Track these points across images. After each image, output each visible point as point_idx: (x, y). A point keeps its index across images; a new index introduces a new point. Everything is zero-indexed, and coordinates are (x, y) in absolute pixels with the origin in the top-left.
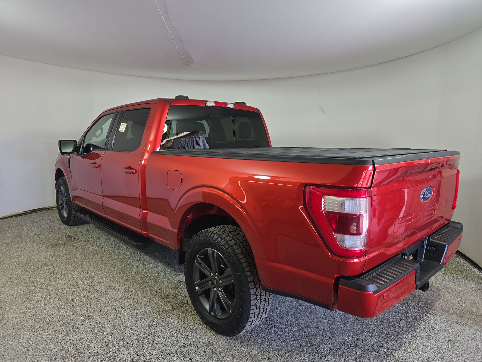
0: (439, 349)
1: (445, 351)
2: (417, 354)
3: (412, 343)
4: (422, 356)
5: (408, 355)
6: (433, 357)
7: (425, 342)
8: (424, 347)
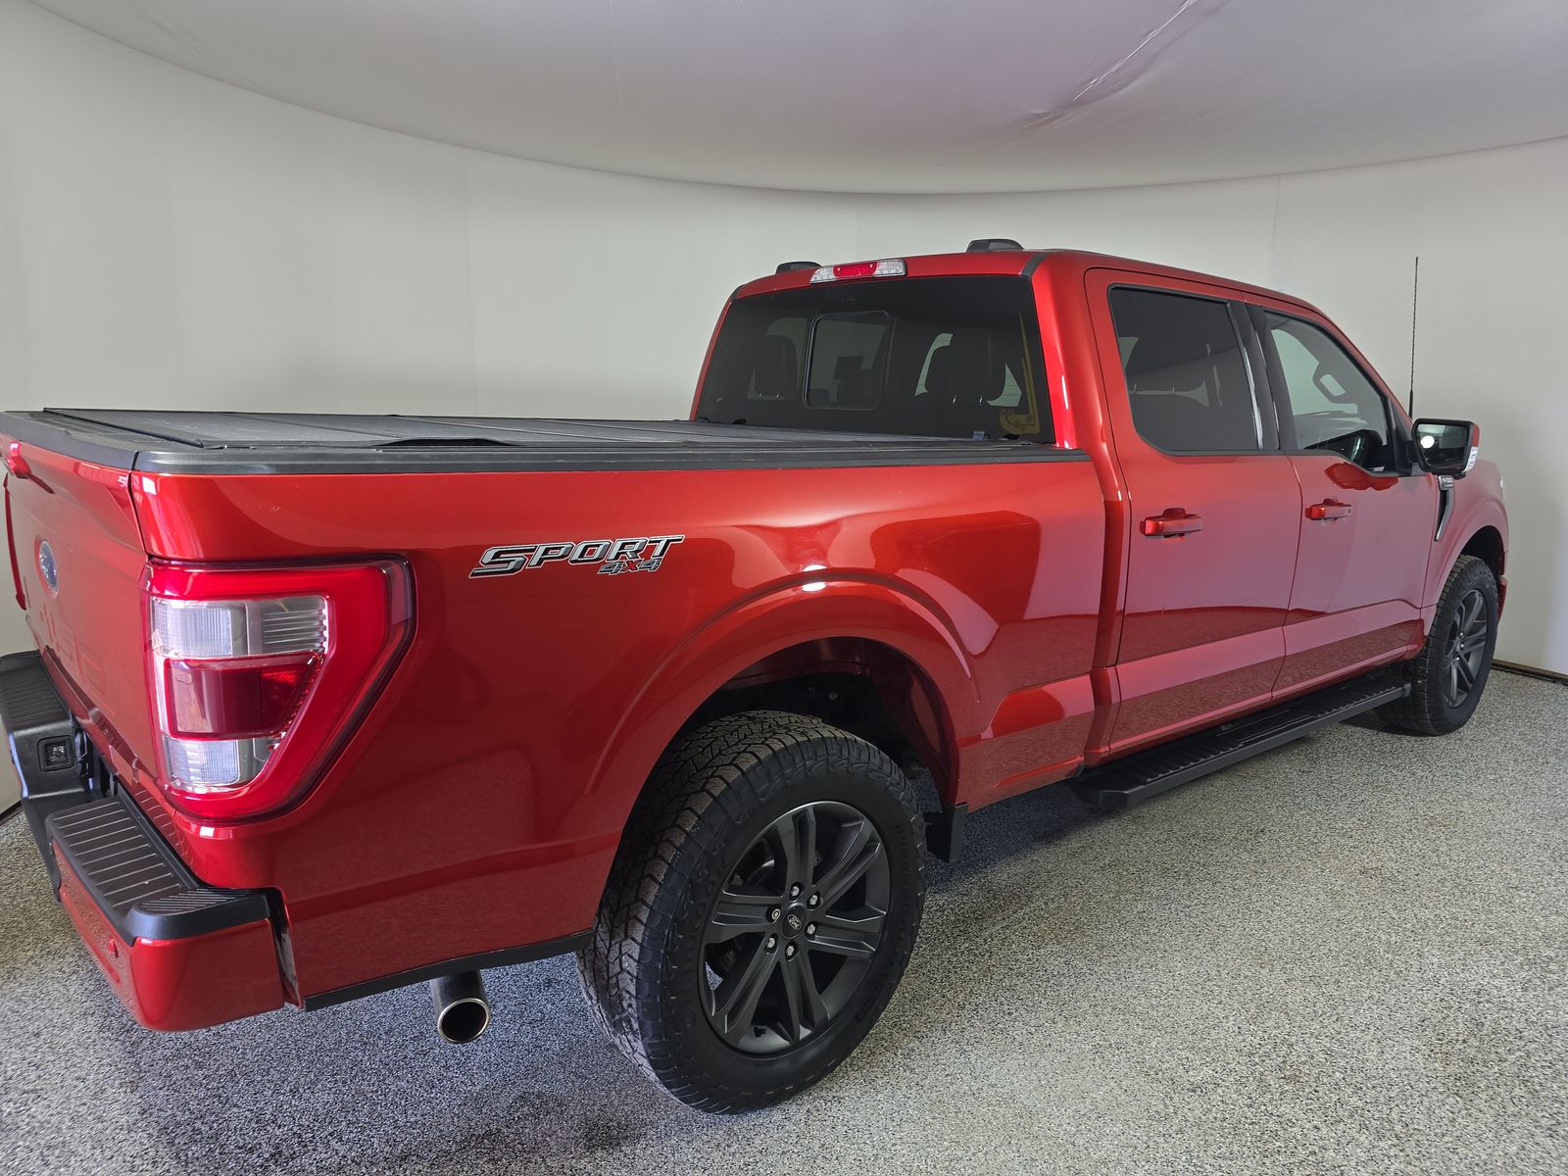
0: (39, 1144)
1: (21, 1154)
2: (78, 1079)
3: (125, 1092)
4: (62, 1087)
5: (95, 1061)
6: (33, 1110)
7: (100, 1125)
8: (83, 1110)
